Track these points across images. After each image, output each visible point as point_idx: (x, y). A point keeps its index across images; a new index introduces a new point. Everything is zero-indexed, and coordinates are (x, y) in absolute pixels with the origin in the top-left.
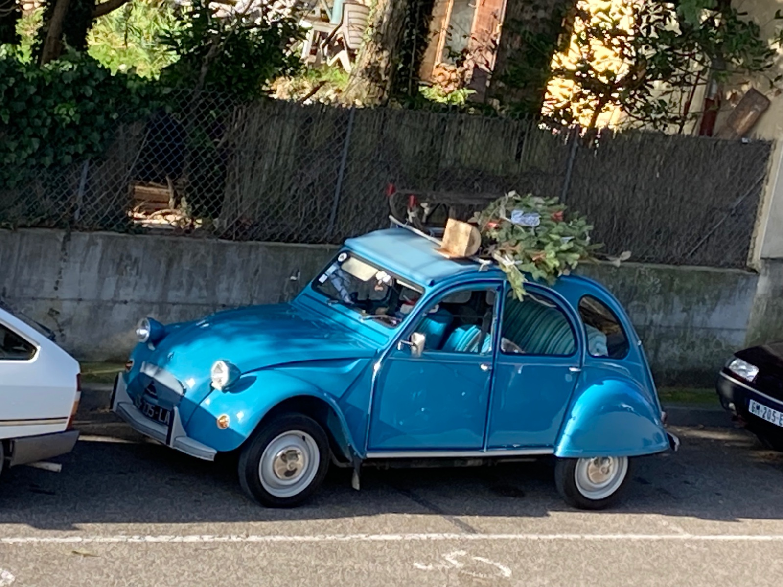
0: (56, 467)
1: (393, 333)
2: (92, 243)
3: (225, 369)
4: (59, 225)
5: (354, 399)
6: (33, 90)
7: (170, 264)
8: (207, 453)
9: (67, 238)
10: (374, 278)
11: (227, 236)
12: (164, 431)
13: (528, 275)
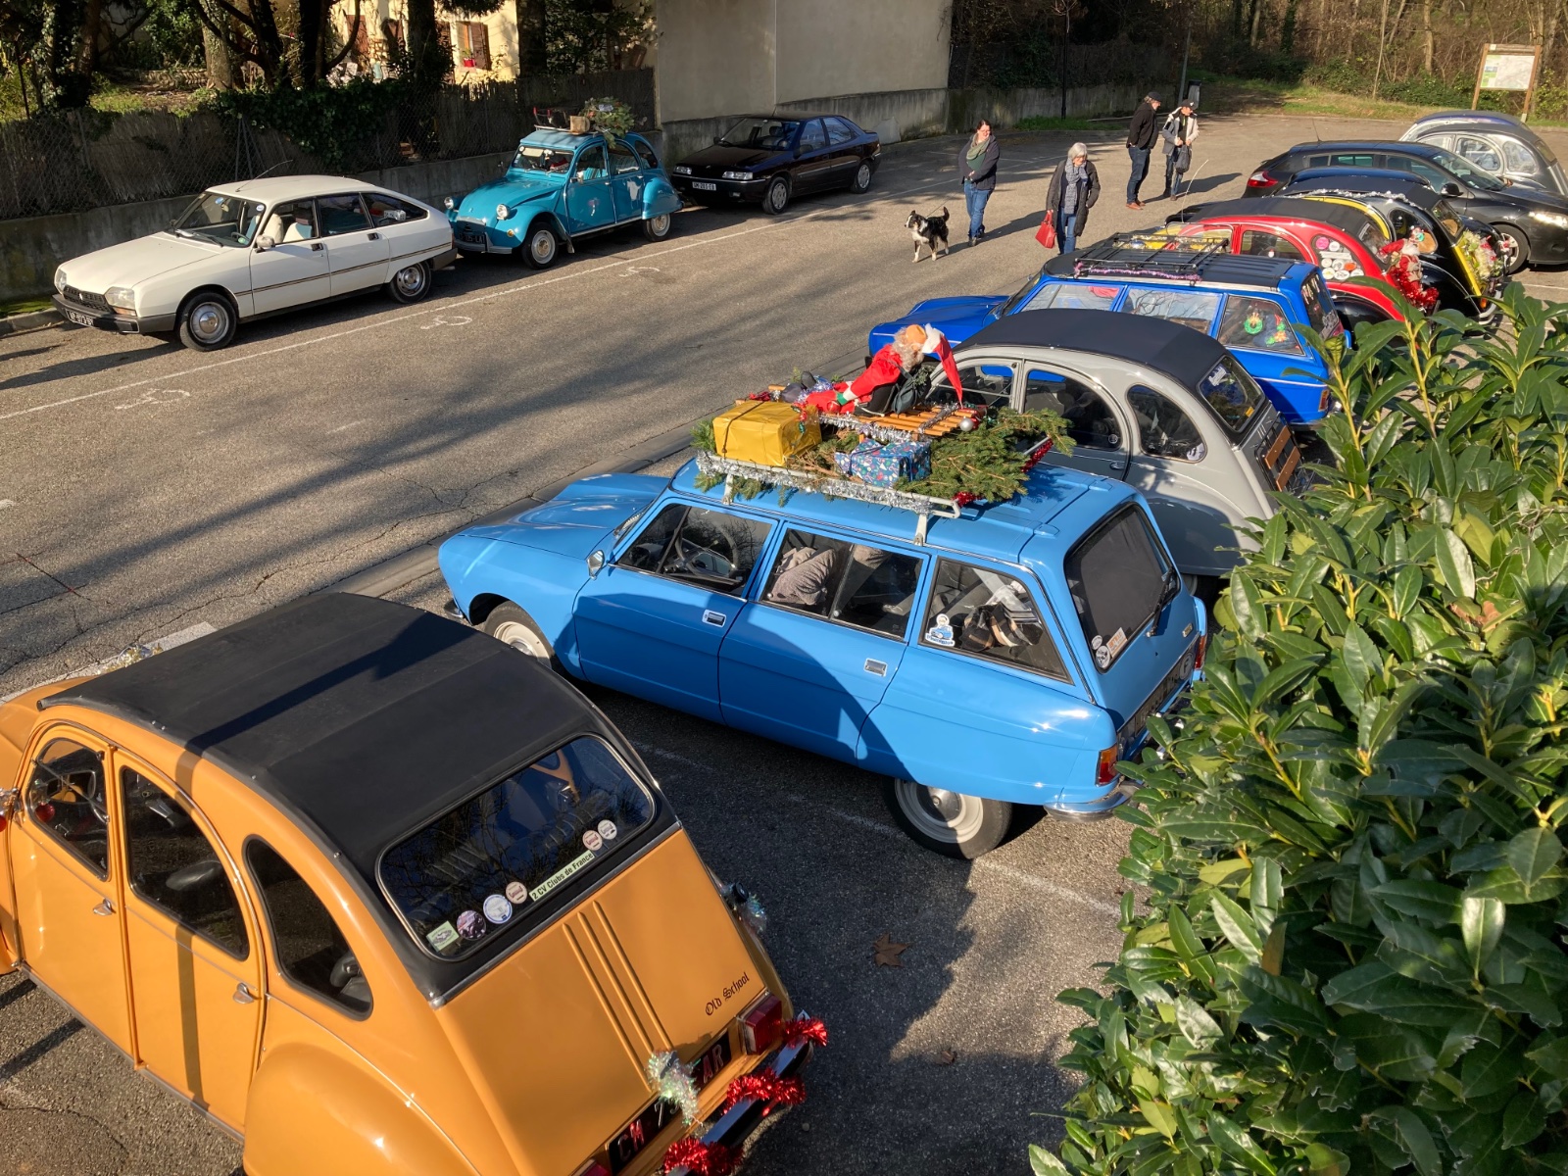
0: (452, 268)
1: (566, 176)
2: (392, 174)
3: (504, 208)
4: (375, 169)
5: (559, 211)
6: (345, 100)
7: (428, 177)
8: (507, 250)
9: (381, 173)
10: (543, 154)
11: (447, 159)
12: (483, 246)
13: (615, 135)
